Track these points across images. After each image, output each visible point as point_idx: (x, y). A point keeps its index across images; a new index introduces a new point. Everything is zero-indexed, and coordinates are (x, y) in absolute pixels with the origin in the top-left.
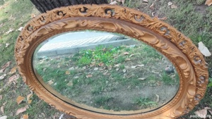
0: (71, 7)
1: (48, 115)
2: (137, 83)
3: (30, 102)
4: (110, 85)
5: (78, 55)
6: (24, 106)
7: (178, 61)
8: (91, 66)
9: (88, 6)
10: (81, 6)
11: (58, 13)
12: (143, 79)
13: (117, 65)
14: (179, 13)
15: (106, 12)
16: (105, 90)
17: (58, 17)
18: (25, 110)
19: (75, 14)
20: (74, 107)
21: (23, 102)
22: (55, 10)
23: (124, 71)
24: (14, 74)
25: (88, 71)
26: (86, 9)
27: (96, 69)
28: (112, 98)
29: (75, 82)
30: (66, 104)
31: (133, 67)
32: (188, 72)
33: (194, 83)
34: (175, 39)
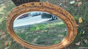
0: (28, 3)
2: (54, 36)
3: (10, 45)
4: (43, 37)
5: (30, 28)
6: (8, 47)
7: (66, 21)
8: (35, 31)
9: (34, 3)
10: (32, 3)
11: (23, 6)
12: (56, 34)
13: (46, 31)
14: (68, 9)
15: (40, 5)
16: (41, 39)
17: (23, 7)
19: (29, 6)
20: (29, 44)
21: (7, 45)
22: (22, 5)
23: (49, 32)
24: (4, 34)
25: (34, 33)
26: (33, 4)
27: (38, 32)
28: (44, 42)
29: (29, 37)
30: (25, 43)
31: (52, 31)
32: (70, 24)
33: (72, 29)
34: (64, 13)
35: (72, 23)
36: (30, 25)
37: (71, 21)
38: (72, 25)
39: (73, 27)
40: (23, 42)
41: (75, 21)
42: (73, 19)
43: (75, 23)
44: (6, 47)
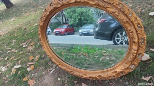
1: (46, 69)
2: (107, 64)
3: (37, 60)
5: (72, 48)
7: (127, 25)
8: (79, 54)
13: (97, 56)
18: (33, 63)
21: (33, 60)
23: (101, 59)
24: (32, 46)
25: (76, 56)
27: (82, 56)
29: (66, 58)
30: (58, 59)
31: (108, 58)
32: (132, 32)
33: (136, 40)
34: (126, 12)
35: (137, 32)
36: (73, 45)
37: (136, 27)
38: (138, 35)
39: (138, 39)
40: (55, 56)
41: (143, 29)
42: (139, 24)
43: (143, 32)
44: (30, 62)
